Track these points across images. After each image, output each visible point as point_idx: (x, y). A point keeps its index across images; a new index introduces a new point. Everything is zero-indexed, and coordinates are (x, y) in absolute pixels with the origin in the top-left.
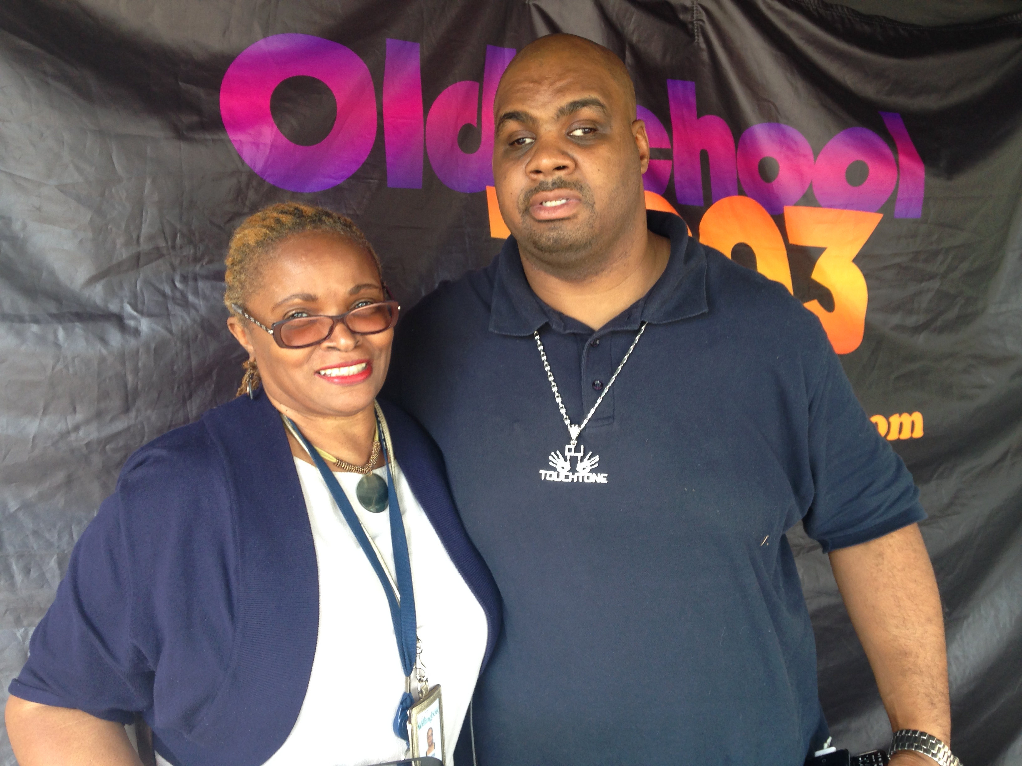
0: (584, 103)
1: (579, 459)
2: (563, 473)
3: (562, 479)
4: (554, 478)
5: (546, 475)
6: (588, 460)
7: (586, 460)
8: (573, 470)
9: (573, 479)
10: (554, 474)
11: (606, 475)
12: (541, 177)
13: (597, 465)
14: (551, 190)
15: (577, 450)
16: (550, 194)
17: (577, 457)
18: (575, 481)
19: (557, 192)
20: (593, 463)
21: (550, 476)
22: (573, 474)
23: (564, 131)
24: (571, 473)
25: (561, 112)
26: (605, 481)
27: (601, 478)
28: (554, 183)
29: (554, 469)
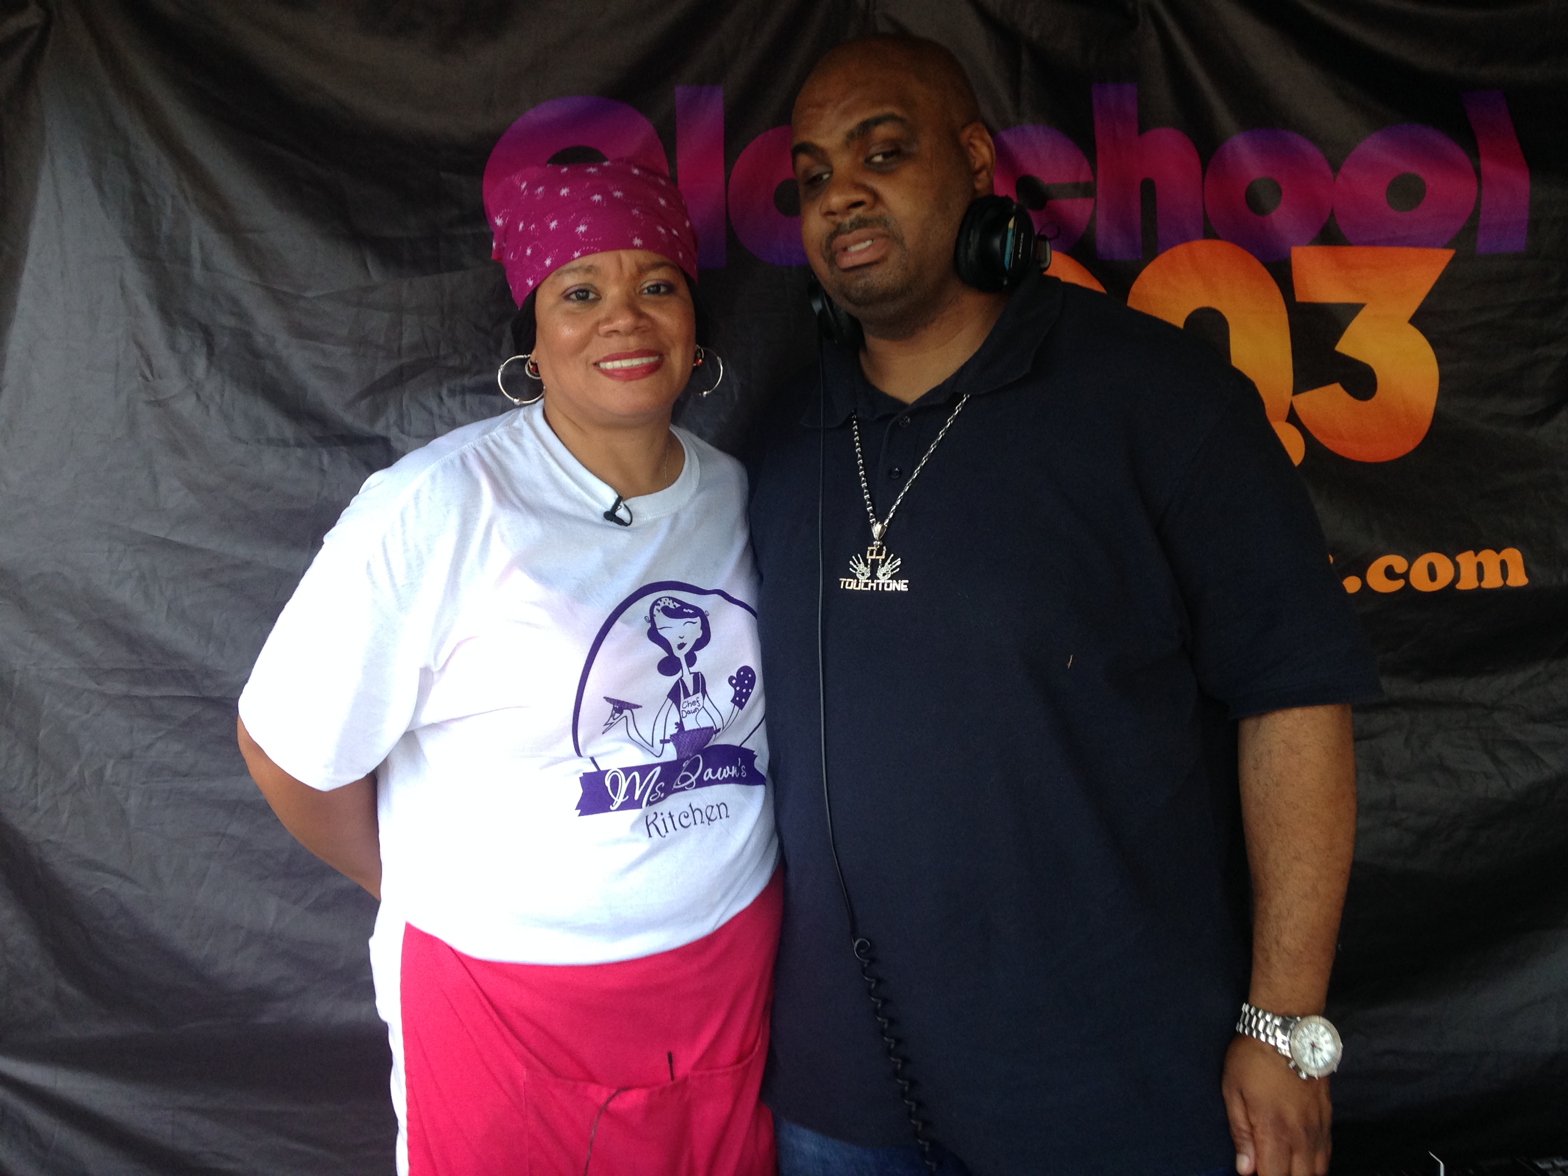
0: (878, 121)
1: (880, 563)
2: (863, 580)
3: (861, 587)
4: (853, 586)
5: (845, 582)
6: (889, 564)
7: (886, 564)
8: (873, 576)
9: (872, 587)
10: (854, 582)
11: (907, 581)
12: (838, 219)
13: (898, 569)
14: (849, 232)
15: (879, 553)
16: (849, 238)
17: (878, 559)
18: (875, 589)
19: (856, 234)
20: (894, 567)
21: (850, 583)
22: (873, 582)
23: (861, 159)
24: (870, 581)
25: (851, 136)
26: (904, 588)
27: (902, 586)
28: (852, 224)
29: (854, 576)
